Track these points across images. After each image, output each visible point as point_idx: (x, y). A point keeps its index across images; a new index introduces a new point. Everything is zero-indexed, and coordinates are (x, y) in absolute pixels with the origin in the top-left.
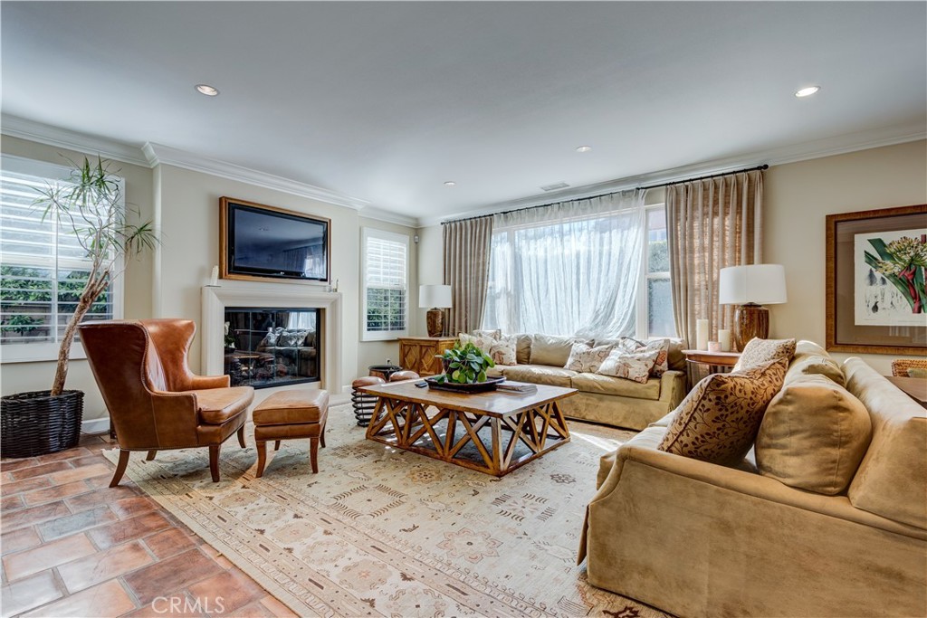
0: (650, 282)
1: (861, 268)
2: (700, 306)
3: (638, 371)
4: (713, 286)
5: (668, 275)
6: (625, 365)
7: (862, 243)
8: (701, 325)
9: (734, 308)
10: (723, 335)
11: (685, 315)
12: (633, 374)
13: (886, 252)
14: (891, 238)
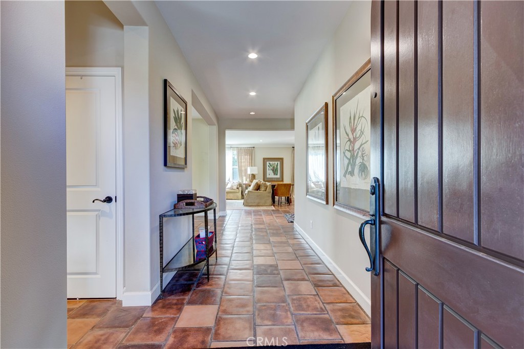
0: (233, 169)
1: (268, 168)
2: (243, 174)
3: (235, 187)
4: (246, 170)
5: (237, 167)
6: (232, 186)
7: (268, 163)
8: (244, 178)
9: (249, 175)
10: (248, 180)
11: (241, 176)
12: (234, 188)
13: (270, 165)
14: (271, 163)
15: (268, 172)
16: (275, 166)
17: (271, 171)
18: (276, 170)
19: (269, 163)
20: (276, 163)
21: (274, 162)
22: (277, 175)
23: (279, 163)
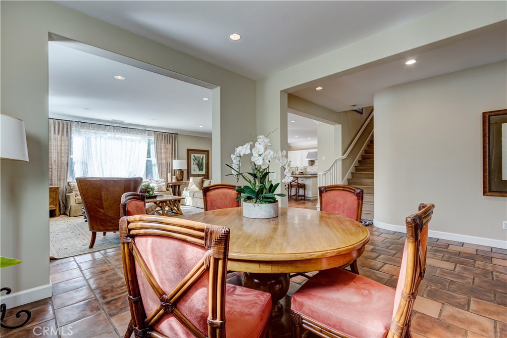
1: (192, 161)
7: (192, 155)
10: (174, 177)
13: (195, 158)
14: (196, 155)
15: (193, 166)
16: (201, 160)
17: (196, 166)
18: (202, 164)
19: (194, 156)
20: (202, 156)
21: (199, 155)
22: (202, 170)
23: (204, 156)
